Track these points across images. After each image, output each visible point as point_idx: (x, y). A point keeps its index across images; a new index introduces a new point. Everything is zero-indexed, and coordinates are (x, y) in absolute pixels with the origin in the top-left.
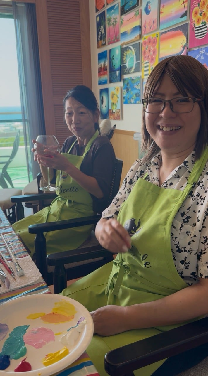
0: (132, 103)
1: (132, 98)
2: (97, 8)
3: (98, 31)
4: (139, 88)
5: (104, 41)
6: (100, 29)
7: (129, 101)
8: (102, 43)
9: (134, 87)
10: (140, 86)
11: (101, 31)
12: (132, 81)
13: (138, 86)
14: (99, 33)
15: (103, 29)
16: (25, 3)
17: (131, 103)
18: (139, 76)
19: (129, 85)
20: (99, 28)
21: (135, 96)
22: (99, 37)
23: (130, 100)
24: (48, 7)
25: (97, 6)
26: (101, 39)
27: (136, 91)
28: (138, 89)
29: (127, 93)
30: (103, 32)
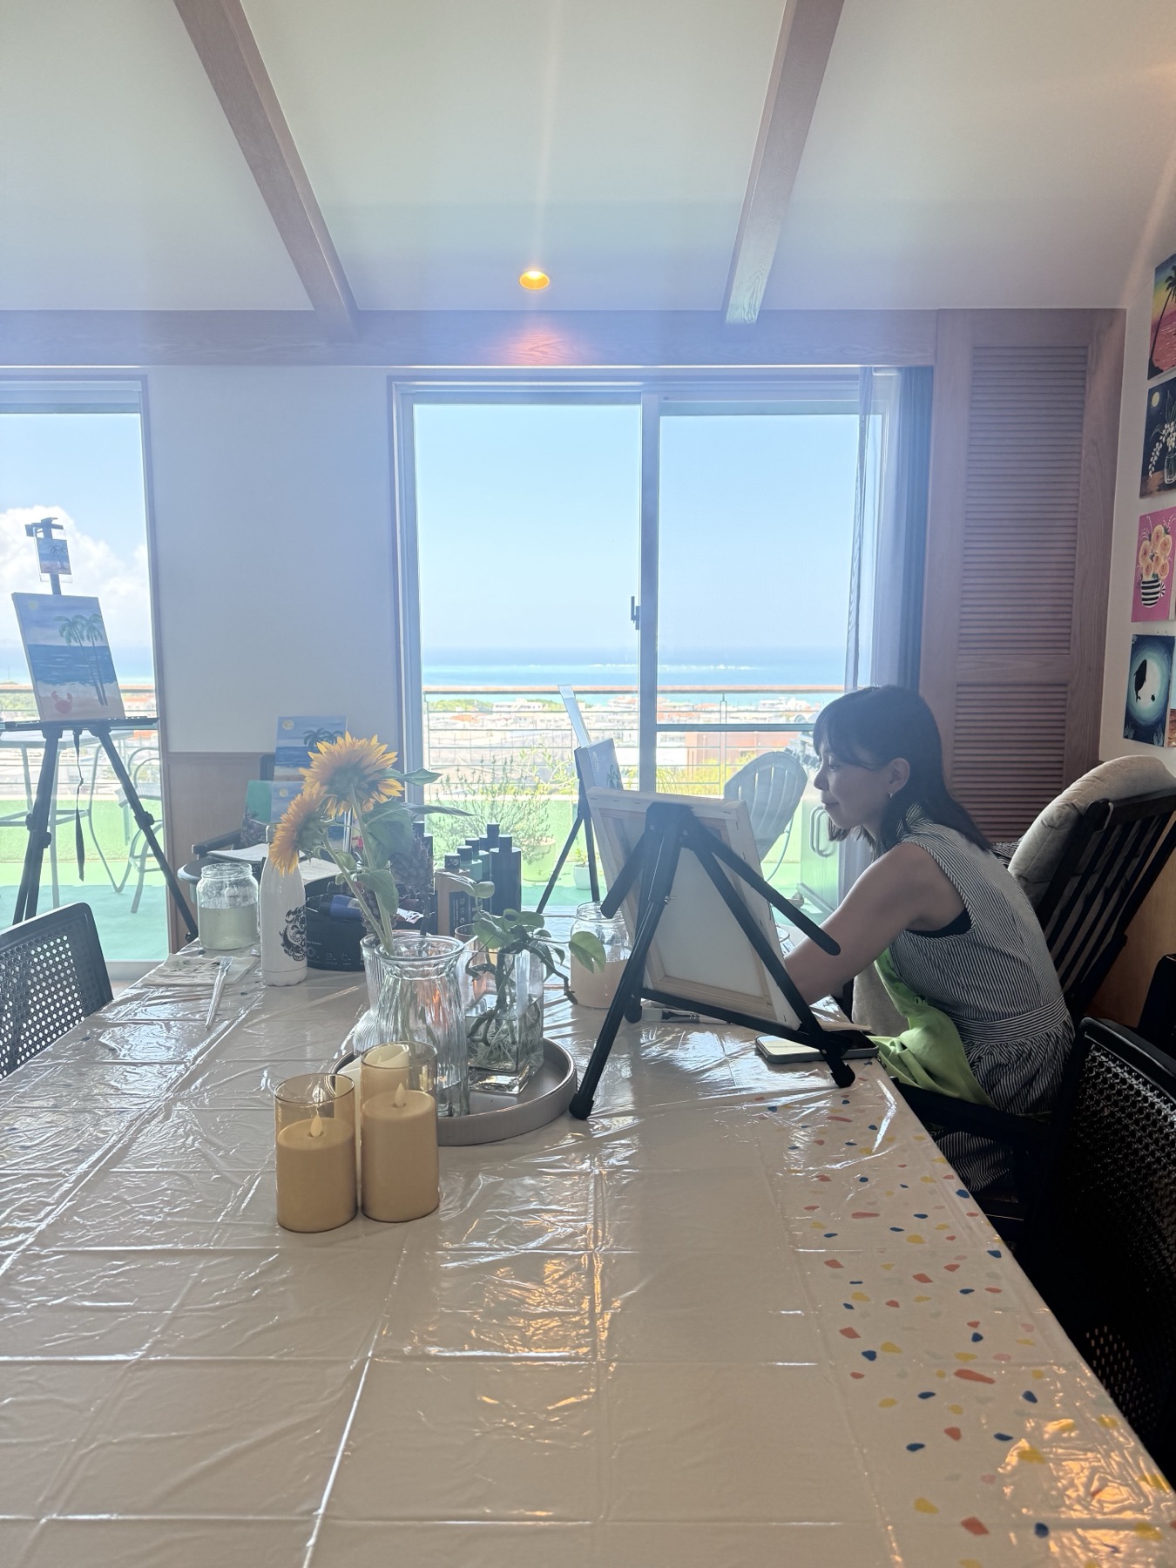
2: (1157, 365)
3: (1152, 440)
5: (1172, 472)
6: (1159, 434)
8: (1162, 479)
11: (1162, 438)
14: (1154, 445)
22: (1154, 460)
24: (974, 371)
26: (1159, 467)
30: (1171, 444)
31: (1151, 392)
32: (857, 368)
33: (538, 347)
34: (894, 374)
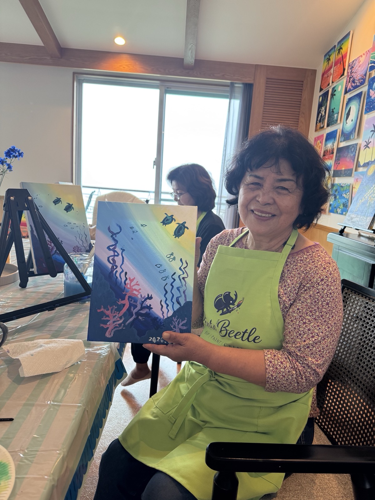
0: (339, 213)
1: (339, 208)
2: (322, 87)
3: (319, 112)
4: (348, 198)
5: (322, 123)
6: (321, 111)
7: (335, 210)
8: (320, 125)
9: (343, 195)
10: (349, 195)
11: (321, 112)
12: (341, 188)
13: (346, 194)
14: (319, 115)
15: (324, 110)
16: (243, 84)
17: (337, 212)
18: (349, 184)
19: (337, 192)
20: (320, 109)
21: (342, 205)
22: (319, 119)
23: (337, 210)
24: (266, 86)
25: (322, 85)
26: (320, 121)
27: (344, 201)
28: (346, 198)
29: (335, 200)
30: (323, 114)
31: (320, 97)
32: (229, 82)
33: (122, 65)
34: (241, 85)
